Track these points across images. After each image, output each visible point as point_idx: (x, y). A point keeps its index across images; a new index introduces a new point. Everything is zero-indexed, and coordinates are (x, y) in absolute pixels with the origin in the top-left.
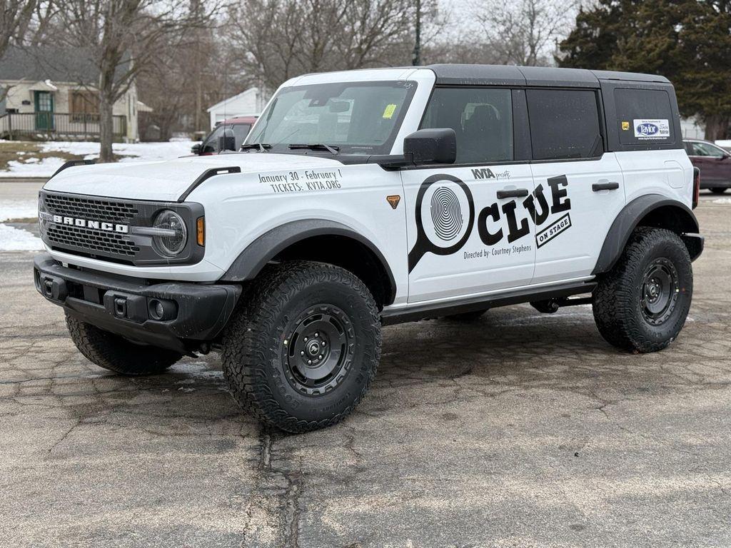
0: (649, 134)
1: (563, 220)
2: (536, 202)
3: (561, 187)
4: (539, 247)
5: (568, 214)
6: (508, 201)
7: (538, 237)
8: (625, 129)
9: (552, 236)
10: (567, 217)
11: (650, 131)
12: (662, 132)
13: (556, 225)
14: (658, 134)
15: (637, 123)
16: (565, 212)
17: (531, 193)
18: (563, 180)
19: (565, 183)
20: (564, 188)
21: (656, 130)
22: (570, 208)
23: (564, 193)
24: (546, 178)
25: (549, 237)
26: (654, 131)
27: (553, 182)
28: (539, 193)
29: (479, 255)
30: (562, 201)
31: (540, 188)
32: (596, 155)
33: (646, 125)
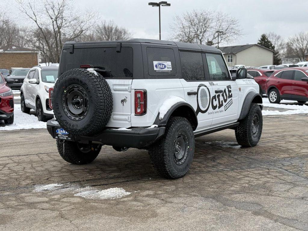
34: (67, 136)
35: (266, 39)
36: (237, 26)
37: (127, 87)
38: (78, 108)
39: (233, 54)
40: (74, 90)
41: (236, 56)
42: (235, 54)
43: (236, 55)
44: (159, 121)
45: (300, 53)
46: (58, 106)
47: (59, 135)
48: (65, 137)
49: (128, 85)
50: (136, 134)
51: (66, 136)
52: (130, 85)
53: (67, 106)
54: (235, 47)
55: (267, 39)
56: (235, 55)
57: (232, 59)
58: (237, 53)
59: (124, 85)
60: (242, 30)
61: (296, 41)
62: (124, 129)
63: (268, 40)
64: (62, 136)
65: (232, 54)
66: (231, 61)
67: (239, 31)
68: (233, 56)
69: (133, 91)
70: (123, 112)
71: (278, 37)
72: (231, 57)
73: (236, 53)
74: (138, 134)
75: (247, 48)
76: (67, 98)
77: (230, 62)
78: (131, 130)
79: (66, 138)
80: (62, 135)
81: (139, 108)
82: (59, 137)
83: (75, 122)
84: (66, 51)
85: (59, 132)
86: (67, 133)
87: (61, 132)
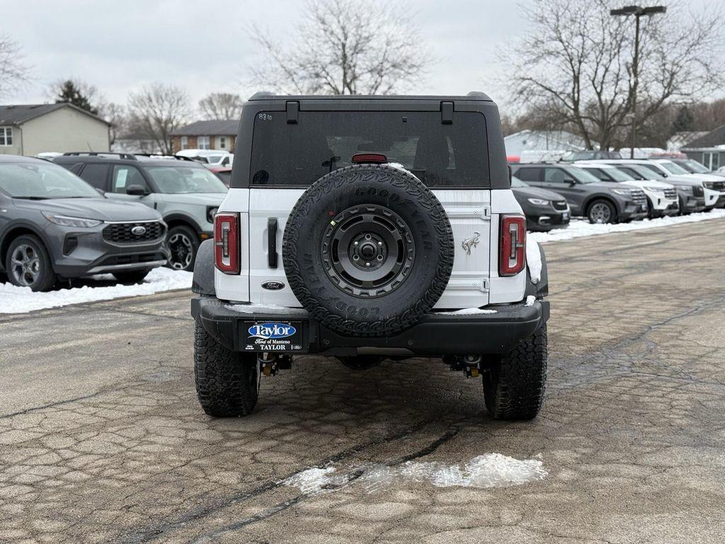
34: (288, 342)
35: (75, 92)
36: (20, 57)
37: (480, 210)
38: (368, 264)
39: (15, 125)
40: (361, 218)
41: (21, 130)
42: (20, 124)
43: (21, 127)
44: (535, 287)
45: (155, 128)
46: (311, 261)
47: (258, 341)
48: (280, 344)
49: (482, 204)
50: (514, 320)
51: (283, 342)
52: (485, 203)
53: (336, 260)
54: (14, 107)
55: (78, 93)
56: (19, 128)
57: (11, 138)
58: (25, 122)
59: (470, 204)
60: (31, 67)
61: (147, 101)
62: (473, 310)
63: (80, 96)
64: (270, 342)
65: (10, 125)
66: (10, 142)
67: (25, 69)
68: (12, 131)
69: (496, 220)
70: (466, 271)
71: (91, 89)
72: (9, 133)
73: (22, 124)
74: (520, 319)
75: (48, 113)
76: (336, 241)
77: (6, 145)
78: (495, 311)
79: (283, 348)
80: (269, 340)
81: (512, 258)
82: (259, 345)
83: (367, 302)
84: (270, 117)
85: (258, 333)
86: (287, 333)
87: (267, 333)
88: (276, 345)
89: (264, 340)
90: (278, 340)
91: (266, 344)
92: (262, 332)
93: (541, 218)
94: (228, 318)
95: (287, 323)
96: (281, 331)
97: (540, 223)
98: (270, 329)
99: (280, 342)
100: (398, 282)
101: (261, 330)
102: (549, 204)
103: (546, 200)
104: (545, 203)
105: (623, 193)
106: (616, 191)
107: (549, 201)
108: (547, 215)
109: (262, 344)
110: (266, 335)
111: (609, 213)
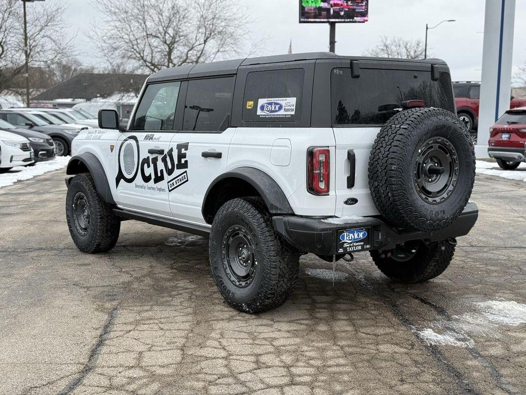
0: (272, 111)
1: (183, 175)
2: (168, 159)
3: (183, 151)
4: (170, 191)
5: (186, 172)
6: (154, 156)
7: (169, 184)
8: (250, 108)
9: (177, 185)
10: (185, 174)
11: (273, 109)
12: (288, 110)
13: (179, 178)
14: (282, 112)
15: (262, 102)
16: (184, 170)
17: (166, 152)
18: (186, 146)
19: (186, 149)
20: (185, 152)
21: (280, 108)
22: (187, 168)
23: (184, 156)
24: (176, 144)
25: (175, 185)
26: (277, 109)
27: (179, 147)
28: (170, 153)
29: (141, 187)
30: (183, 161)
31: (171, 150)
32: (221, 129)
33: (270, 104)
34: (362, 243)
38: (430, 180)
40: (432, 147)
47: (345, 245)
48: (358, 246)
51: (360, 244)
53: (419, 177)
64: (352, 245)
76: (419, 164)
79: (360, 248)
80: (351, 243)
82: (346, 248)
83: (436, 206)
84: (341, 72)
85: (345, 239)
86: (362, 237)
87: (350, 238)
88: (356, 246)
89: (349, 243)
90: (357, 242)
91: (350, 247)
92: (348, 239)
93: (40, 153)
94: (330, 229)
95: (362, 229)
96: (358, 235)
97: (40, 156)
98: (352, 234)
99: (358, 244)
100: (450, 191)
101: (347, 236)
102: (44, 142)
103: (42, 139)
104: (42, 141)
105: (71, 133)
106: (66, 131)
107: (44, 139)
108: (43, 150)
109: (348, 247)
110: (350, 240)
111: (63, 148)
